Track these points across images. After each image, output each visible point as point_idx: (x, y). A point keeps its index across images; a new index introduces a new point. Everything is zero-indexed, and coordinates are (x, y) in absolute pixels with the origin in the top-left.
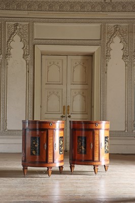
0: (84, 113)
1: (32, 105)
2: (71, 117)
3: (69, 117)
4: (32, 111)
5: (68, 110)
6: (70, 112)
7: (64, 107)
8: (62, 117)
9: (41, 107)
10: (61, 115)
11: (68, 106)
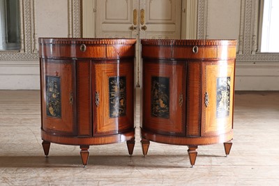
0: (169, 21)
1: (78, 8)
2: (147, 30)
3: (144, 28)
4: (79, 19)
5: (142, 17)
6: (145, 20)
7: (135, 10)
8: (132, 28)
9: (95, 11)
10: (130, 25)
11: (142, 10)
